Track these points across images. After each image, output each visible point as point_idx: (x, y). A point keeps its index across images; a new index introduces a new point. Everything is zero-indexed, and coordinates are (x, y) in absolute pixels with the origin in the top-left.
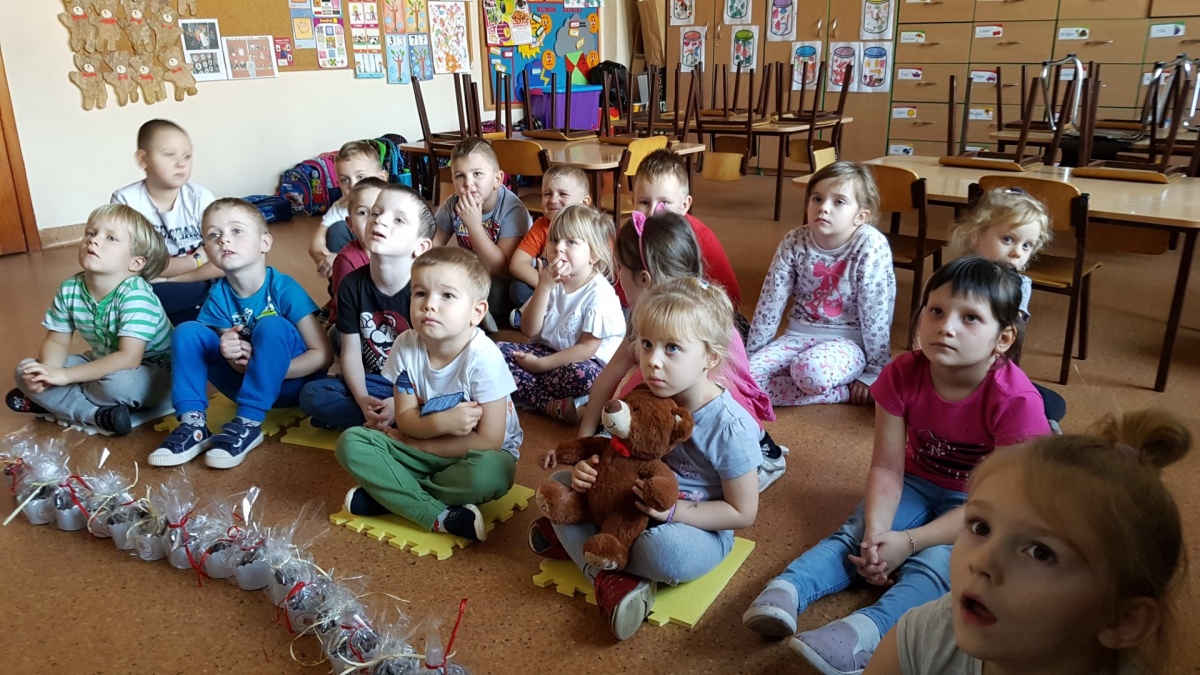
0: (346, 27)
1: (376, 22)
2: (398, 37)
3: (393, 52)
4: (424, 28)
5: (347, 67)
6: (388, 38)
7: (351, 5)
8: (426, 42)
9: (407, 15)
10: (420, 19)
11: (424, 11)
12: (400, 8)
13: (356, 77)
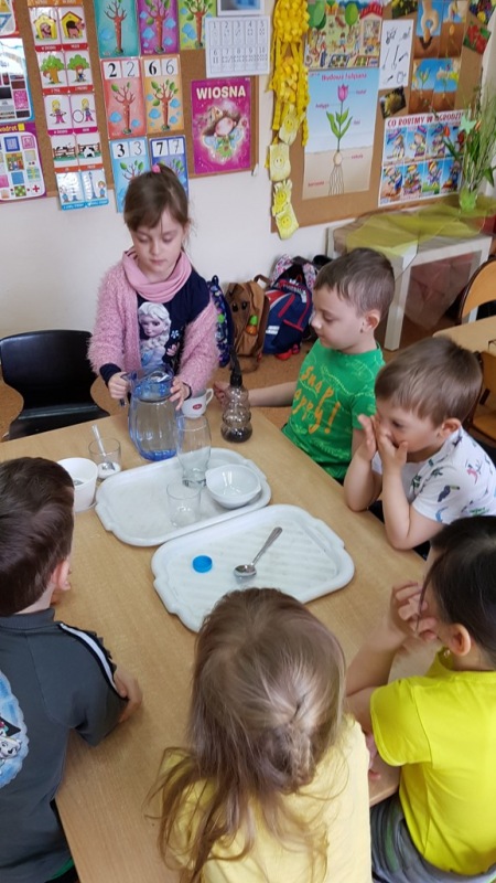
0: (41, 136)
1: (94, 124)
2: (132, 143)
3: (123, 167)
4: (177, 123)
5: (45, 195)
6: (115, 148)
7: (49, 100)
8: (181, 150)
9: (150, 106)
10: (172, 112)
11: (178, 97)
12: (136, 96)
13: (62, 208)
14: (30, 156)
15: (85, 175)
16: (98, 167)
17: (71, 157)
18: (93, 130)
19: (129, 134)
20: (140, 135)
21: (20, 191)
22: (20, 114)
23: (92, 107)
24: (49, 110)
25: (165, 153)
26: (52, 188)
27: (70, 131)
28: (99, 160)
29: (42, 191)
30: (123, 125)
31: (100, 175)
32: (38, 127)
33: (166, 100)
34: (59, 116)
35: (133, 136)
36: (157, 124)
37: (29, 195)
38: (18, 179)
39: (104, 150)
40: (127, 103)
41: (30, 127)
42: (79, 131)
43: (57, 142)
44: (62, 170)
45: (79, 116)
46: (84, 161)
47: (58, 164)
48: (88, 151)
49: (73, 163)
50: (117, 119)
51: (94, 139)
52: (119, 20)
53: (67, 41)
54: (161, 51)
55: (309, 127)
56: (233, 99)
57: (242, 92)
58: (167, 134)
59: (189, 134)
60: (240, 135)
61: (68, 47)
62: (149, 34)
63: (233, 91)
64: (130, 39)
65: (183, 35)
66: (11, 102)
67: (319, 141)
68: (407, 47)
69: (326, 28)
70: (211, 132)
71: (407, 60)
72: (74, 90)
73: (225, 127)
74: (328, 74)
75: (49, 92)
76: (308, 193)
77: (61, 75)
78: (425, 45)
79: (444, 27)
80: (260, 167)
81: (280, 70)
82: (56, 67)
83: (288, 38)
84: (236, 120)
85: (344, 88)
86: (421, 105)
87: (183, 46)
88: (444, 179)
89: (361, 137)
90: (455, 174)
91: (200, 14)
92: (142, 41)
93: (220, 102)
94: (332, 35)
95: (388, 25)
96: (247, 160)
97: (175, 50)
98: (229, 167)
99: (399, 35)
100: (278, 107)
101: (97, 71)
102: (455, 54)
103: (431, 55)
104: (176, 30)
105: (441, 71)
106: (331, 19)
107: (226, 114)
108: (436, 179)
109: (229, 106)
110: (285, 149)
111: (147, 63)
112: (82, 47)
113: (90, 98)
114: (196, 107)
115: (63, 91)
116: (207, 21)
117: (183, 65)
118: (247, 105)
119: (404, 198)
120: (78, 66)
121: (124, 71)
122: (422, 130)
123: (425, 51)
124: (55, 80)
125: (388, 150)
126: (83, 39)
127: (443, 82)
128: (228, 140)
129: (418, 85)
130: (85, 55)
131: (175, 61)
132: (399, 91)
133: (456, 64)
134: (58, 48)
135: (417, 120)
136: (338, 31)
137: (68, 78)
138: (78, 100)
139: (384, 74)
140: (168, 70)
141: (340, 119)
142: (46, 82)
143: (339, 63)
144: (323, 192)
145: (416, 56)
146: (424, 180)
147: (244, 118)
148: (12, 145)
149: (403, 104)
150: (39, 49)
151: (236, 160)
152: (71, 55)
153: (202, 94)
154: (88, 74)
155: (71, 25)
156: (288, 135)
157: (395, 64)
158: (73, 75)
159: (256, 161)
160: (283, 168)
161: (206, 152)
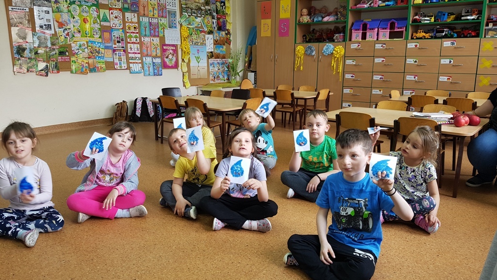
0: (127, 53)
2: (148, 58)
3: (146, 64)
4: (159, 54)
5: (126, 69)
6: (144, 58)
7: (129, 45)
8: (160, 61)
9: (152, 49)
10: (158, 51)
11: (159, 48)
12: (149, 46)
13: (131, 73)
14: (124, 58)
15: (137, 64)
16: (140, 63)
17: (134, 60)
18: (139, 53)
19: (147, 55)
20: (150, 56)
21: (121, 67)
22: (122, 47)
23: (139, 48)
24: (129, 47)
25: (156, 61)
26: (129, 68)
27: (133, 53)
28: (140, 61)
29: (126, 68)
30: (146, 53)
31: (140, 65)
32: (126, 51)
33: (156, 48)
34: (131, 49)
35: (149, 56)
36: (154, 54)
37: (123, 68)
38: (120, 64)
39: (141, 59)
40: (147, 48)
41: (124, 51)
42: (136, 53)
43: (130, 55)
44: (131, 63)
45: (136, 50)
46: (136, 61)
47: (130, 61)
48: (137, 59)
49: (134, 61)
50: (145, 51)
51: (139, 56)
52: (145, 28)
53: (134, 31)
54: (155, 36)
55: (190, 59)
56: (172, 50)
57: (174, 48)
58: (156, 57)
59: (162, 57)
60: (174, 59)
61: (134, 33)
62: (152, 32)
63: (172, 48)
64: (148, 33)
65: (160, 33)
66: (120, 44)
67: (193, 63)
68: (212, 41)
69: (193, 35)
70: (167, 57)
71: (213, 45)
72: (135, 43)
73: (170, 56)
74: (194, 46)
75: (129, 43)
76: (192, 77)
77: (132, 39)
78: (216, 42)
79: (220, 38)
80: (180, 68)
81: (183, 43)
82: (132, 37)
83: (184, 36)
84: (173, 55)
85: (198, 50)
86: (217, 57)
87: (160, 36)
88: (226, 77)
89: (204, 63)
90: (228, 76)
91: (164, 28)
92: (151, 33)
93: (169, 50)
94: (194, 37)
95: (207, 36)
96: (176, 66)
97: (158, 36)
98: (172, 67)
99: (210, 38)
100: (183, 53)
101: (140, 39)
102: (224, 44)
103: (218, 44)
104: (158, 31)
105: (221, 49)
106: (193, 33)
107: (170, 53)
108: (224, 77)
109: (171, 51)
110: (185, 64)
111: (152, 38)
112: (137, 33)
113: (138, 45)
114: (164, 51)
115: (132, 43)
116: (165, 30)
117: (160, 40)
118: (175, 51)
119: (217, 81)
120: (136, 37)
121: (147, 40)
122: (218, 63)
123: (217, 43)
124: (131, 40)
125: (211, 68)
126: (137, 32)
127: (222, 51)
128: (171, 60)
129: (216, 51)
130: (137, 35)
131: (158, 39)
132: (212, 52)
133: (225, 47)
134: (132, 33)
135: (217, 60)
136: (196, 36)
137: (134, 40)
138: (136, 45)
139: (207, 48)
140: (156, 41)
141: (198, 58)
142: (128, 40)
143: (197, 43)
144: (195, 77)
145: (214, 44)
146: (221, 77)
147: (175, 55)
148: (120, 55)
149: (213, 56)
150: (127, 32)
151: (174, 66)
152: (135, 34)
153: (165, 48)
154: (138, 39)
155: (135, 28)
156: (186, 61)
157: (210, 46)
158: (135, 39)
159: (178, 66)
160: (185, 69)
161: (166, 63)
